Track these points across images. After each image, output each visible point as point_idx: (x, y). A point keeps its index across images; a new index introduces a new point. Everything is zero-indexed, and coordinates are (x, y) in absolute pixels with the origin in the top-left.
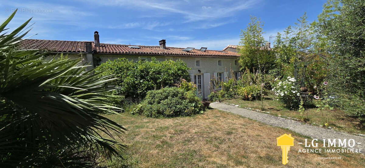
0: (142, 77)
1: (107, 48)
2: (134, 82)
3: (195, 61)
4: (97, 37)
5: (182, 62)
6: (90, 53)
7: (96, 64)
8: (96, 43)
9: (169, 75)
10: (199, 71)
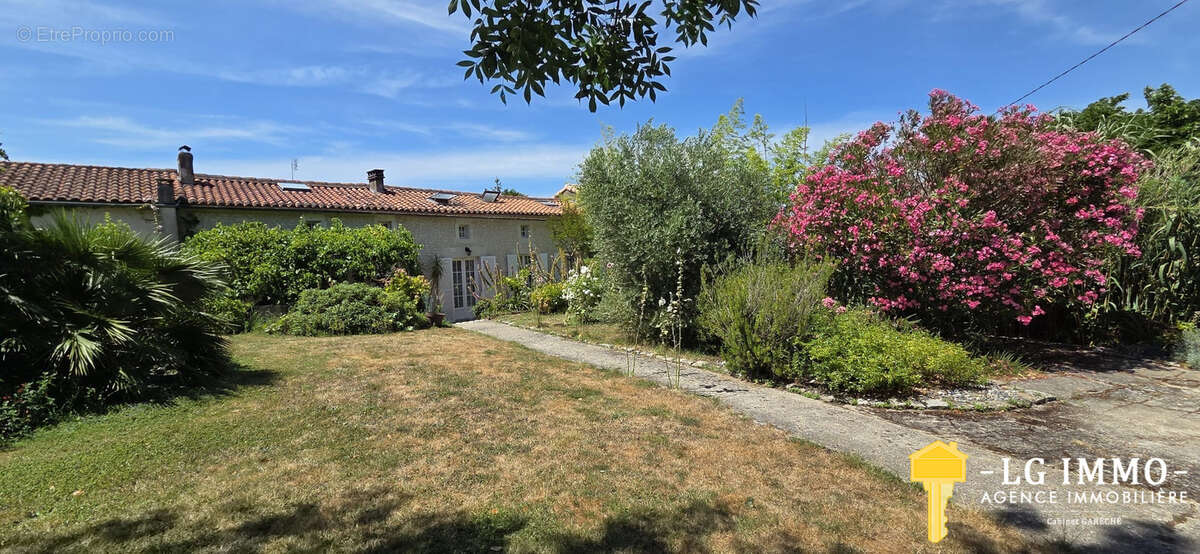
0: (300, 264)
1: (215, 189)
2: (278, 273)
3: (457, 226)
4: (186, 160)
5: (405, 231)
6: (170, 203)
7: (185, 229)
8: (185, 175)
9: (367, 260)
10: (467, 250)
